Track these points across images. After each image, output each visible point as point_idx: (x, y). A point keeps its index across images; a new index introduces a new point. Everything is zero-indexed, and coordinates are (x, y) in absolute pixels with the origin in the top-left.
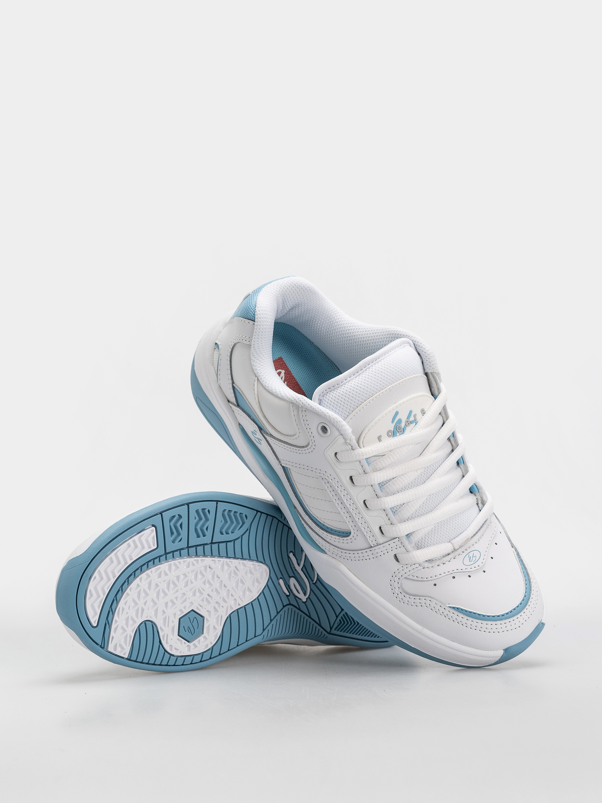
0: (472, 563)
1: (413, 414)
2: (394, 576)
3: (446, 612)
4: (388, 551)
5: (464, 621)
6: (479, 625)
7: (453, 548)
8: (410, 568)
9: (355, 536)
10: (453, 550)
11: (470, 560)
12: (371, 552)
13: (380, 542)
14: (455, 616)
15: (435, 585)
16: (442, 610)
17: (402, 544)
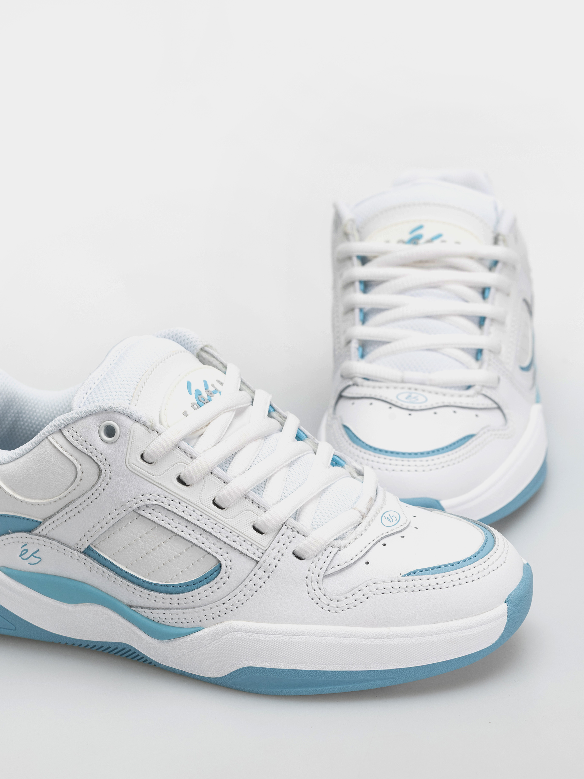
0: (395, 522)
1: (209, 385)
2: (310, 583)
3: (403, 584)
4: (281, 552)
5: (433, 581)
6: (455, 577)
7: (360, 515)
8: (323, 558)
9: (228, 563)
10: (361, 517)
11: (390, 521)
12: (262, 570)
13: (265, 547)
14: (418, 583)
15: (368, 563)
16: (396, 584)
17: (294, 530)
